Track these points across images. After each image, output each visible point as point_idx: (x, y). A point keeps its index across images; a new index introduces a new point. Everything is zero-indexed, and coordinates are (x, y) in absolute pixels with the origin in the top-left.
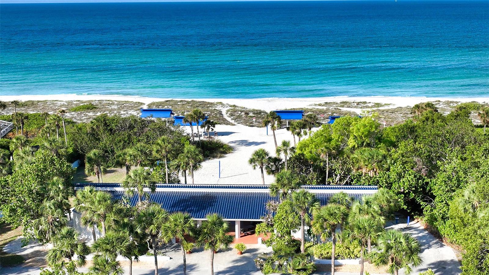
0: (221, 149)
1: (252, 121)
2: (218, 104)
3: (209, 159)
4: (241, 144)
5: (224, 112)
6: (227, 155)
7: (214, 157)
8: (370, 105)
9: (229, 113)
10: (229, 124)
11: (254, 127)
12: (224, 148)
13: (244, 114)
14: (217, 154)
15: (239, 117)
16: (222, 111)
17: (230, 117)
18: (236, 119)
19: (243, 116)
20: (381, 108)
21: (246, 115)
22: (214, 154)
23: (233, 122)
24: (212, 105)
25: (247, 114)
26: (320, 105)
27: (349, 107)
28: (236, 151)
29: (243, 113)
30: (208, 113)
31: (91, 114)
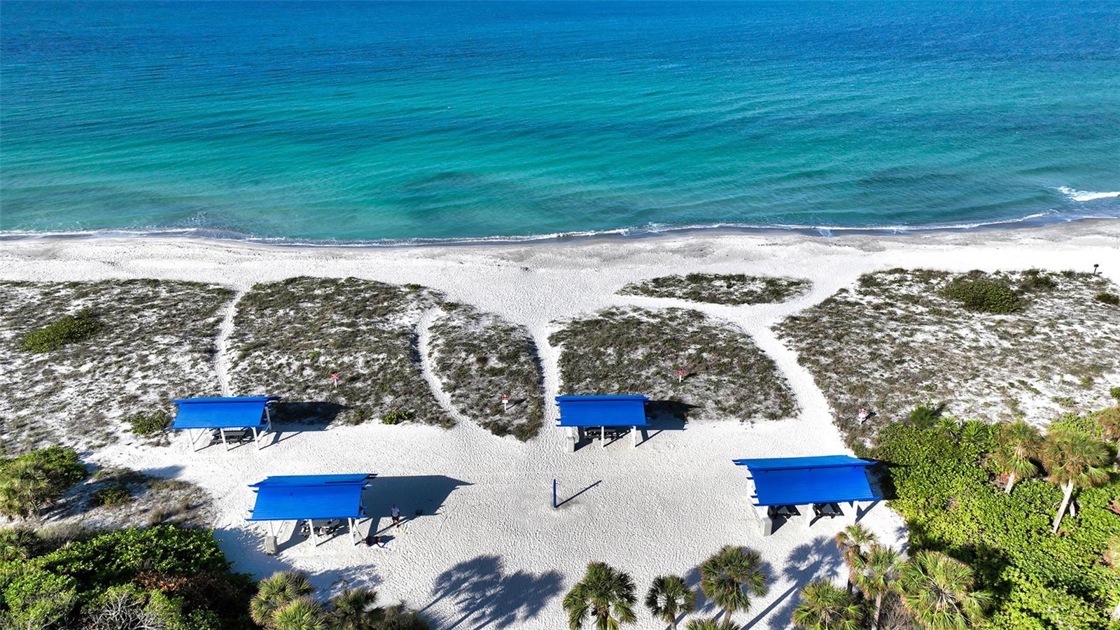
2: (409, 298)
5: (423, 344)
9: (437, 354)
17: (437, 373)
18: (454, 387)
21: (480, 365)
24: (396, 301)
26: (645, 290)
27: (713, 299)
29: (472, 358)
31: (63, 369)
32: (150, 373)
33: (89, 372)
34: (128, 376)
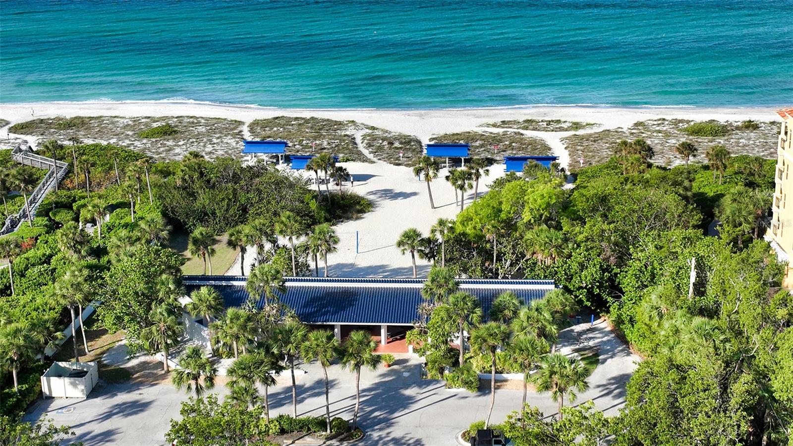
0: (358, 207)
1: (397, 156)
2: (349, 125)
3: (342, 222)
4: (384, 196)
5: (358, 140)
6: (365, 215)
7: (349, 218)
8: (565, 126)
9: (366, 141)
10: (366, 161)
11: (401, 167)
12: (361, 205)
13: (387, 143)
14: (353, 214)
15: (380, 148)
16: (355, 136)
17: (366, 148)
18: (375, 152)
19: (386, 147)
20: (581, 132)
21: (390, 145)
22: (349, 213)
23: (371, 156)
24: (341, 126)
25: (391, 143)
26: (494, 126)
27: (535, 129)
28: (377, 209)
29: (385, 143)
30: (336, 141)
31: (170, 143)
32: (215, 145)
33: (184, 145)
34: (204, 146)
